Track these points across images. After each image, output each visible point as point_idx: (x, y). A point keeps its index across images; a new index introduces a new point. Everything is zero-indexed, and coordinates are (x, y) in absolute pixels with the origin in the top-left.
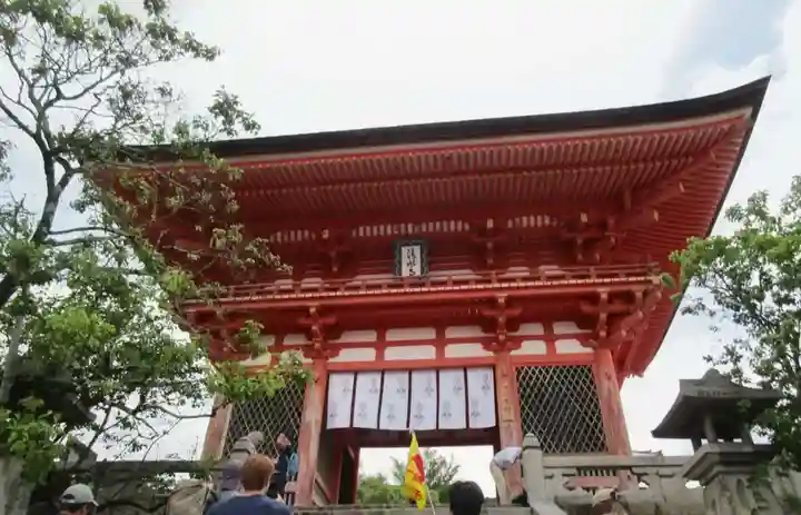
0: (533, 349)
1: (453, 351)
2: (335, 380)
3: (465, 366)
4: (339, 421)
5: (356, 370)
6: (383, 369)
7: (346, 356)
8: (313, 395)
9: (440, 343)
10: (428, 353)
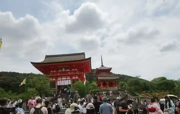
0: (74, 78)
1: (67, 78)
2: (58, 81)
3: (68, 79)
4: (59, 85)
5: (59, 80)
6: (62, 80)
7: (59, 79)
8: (56, 83)
9: (66, 78)
10: (65, 79)
